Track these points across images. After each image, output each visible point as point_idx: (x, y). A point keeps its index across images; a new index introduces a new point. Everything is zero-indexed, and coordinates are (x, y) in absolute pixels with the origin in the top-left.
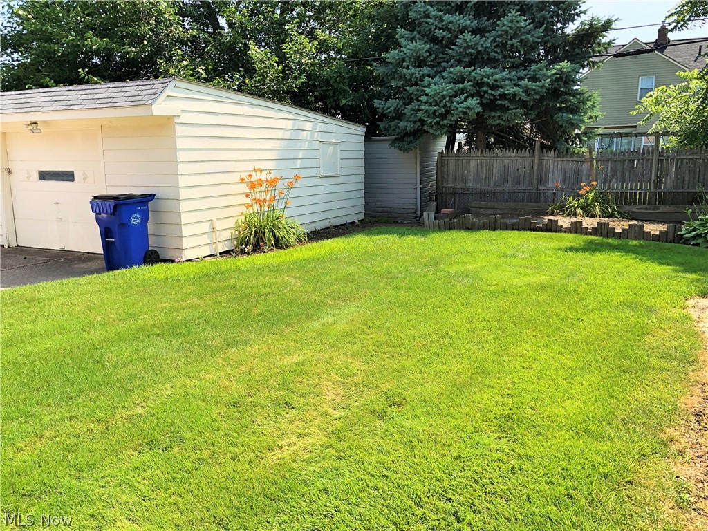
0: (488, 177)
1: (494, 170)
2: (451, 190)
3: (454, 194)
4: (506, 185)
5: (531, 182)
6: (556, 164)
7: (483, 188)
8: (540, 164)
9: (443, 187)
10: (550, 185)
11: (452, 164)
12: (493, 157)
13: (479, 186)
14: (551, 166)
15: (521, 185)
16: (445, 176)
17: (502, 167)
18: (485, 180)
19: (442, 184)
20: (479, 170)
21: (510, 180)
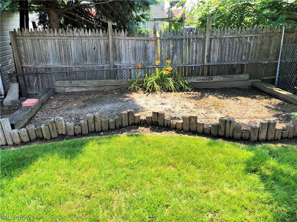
0: (68, 57)
1: (72, 49)
2: (33, 71)
3: (36, 74)
4: (85, 63)
5: (107, 59)
6: (126, 43)
7: (64, 66)
8: (114, 43)
9: (22, 68)
10: (124, 62)
11: (28, 44)
12: (70, 36)
13: (60, 65)
14: (123, 45)
15: (99, 63)
16: (23, 56)
17: (80, 47)
18: (65, 59)
19: (21, 64)
20: (58, 50)
21: (88, 58)
